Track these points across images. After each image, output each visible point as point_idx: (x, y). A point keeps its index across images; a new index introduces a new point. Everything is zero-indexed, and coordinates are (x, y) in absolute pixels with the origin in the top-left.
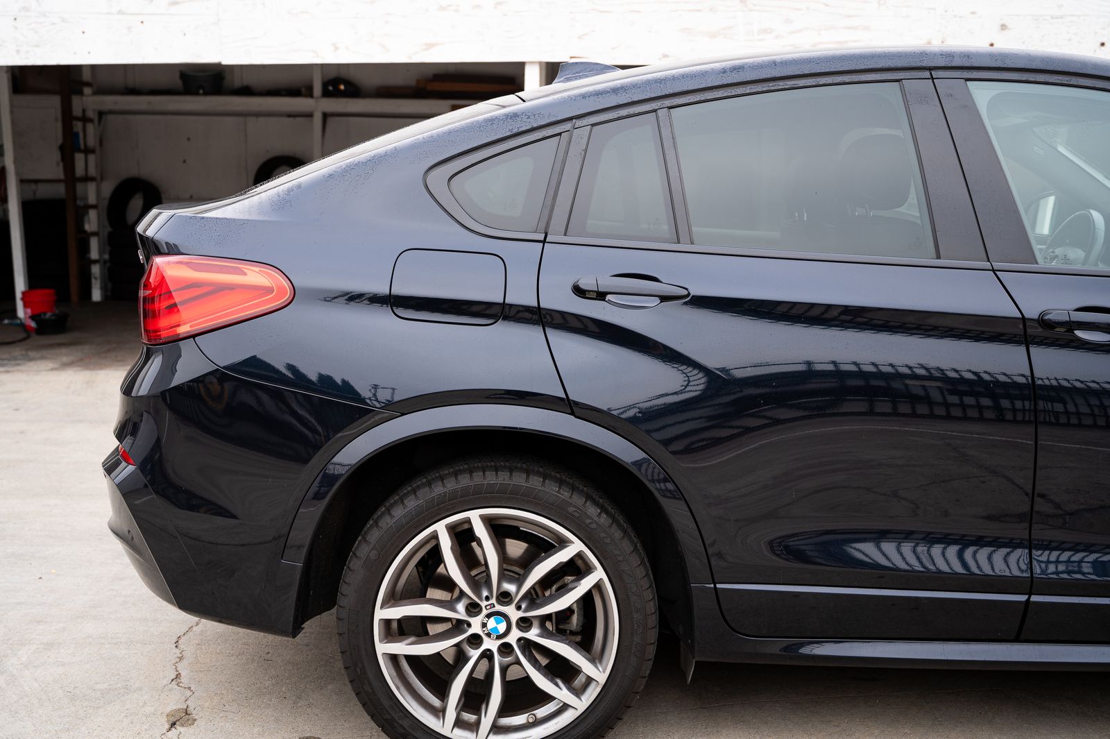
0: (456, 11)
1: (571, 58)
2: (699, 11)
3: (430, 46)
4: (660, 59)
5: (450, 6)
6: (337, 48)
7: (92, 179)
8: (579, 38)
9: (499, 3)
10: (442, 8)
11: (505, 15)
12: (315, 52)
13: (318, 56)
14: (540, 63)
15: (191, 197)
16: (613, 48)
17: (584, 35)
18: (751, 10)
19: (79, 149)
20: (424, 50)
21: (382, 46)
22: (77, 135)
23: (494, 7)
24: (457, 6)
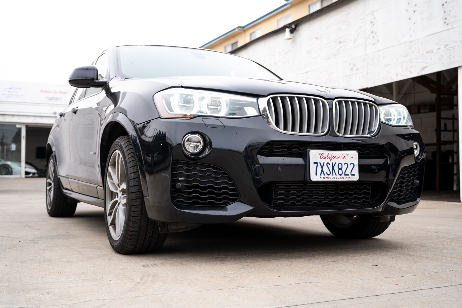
0: (432, 52)
3: (424, 68)
5: (430, 51)
6: (397, 75)
7: (456, 142)
9: (446, 45)
10: (428, 52)
11: (448, 50)
12: (391, 78)
19: (446, 130)
20: (422, 70)
21: (410, 71)
22: (445, 125)
23: (445, 48)
24: (432, 50)
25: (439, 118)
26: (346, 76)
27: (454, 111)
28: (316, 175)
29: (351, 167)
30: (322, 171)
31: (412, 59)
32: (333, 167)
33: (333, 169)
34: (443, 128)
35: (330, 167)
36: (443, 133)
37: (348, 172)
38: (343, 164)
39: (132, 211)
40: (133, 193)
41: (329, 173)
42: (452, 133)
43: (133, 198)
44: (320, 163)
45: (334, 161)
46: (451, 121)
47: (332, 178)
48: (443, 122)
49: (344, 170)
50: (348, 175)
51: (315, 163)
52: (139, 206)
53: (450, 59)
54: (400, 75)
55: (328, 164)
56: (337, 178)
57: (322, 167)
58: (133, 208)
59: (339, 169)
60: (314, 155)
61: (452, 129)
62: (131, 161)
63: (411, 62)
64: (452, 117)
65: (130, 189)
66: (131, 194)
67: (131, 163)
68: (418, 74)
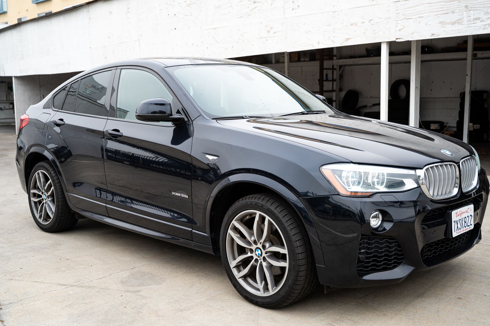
0: (356, 25)
1: (396, 39)
2: (448, 13)
3: (347, 39)
4: (431, 36)
5: (354, 23)
6: (319, 43)
7: (335, 91)
8: (399, 30)
9: (371, 20)
10: (352, 25)
11: (373, 24)
12: (313, 45)
13: (313, 47)
14: (387, 42)
15: (371, 97)
16: (412, 34)
17: (401, 29)
18: (470, 10)
19: (327, 80)
20: (346, 41)
21: (333, 41)
22: (327, 75)
23: (369, 22)
24: (357, 23)
25: (322, 69)
26: (262, 38)
27: (333, 61)
28: (455, 232)
29: (470, 218)
31: (334, 29)
34: (325, 78)
35: (461, 222)
36: (325, 83)
38: (467, 217)
39: (299, 276)
40: (300, 260)
41: (460, 228)
42: (331, 82)
43: (300, 265)
44: (456, 221)
45: (462, 216)
46: (331, 71)
47: (462, 231)
48: (325, 71)
50: (469, 225)
52: (305, 271)
53: (374, 33)
54: (322, 43)
57: (457, 224)
58: (300, 273)
59: (465, 222)
61: (331, 79)
62: (292, 228)
63: (334, 32)
64: (331, 67)
65: (296, 256)
66: (298, 261)
67: (293, 230)
68: (341, 44)
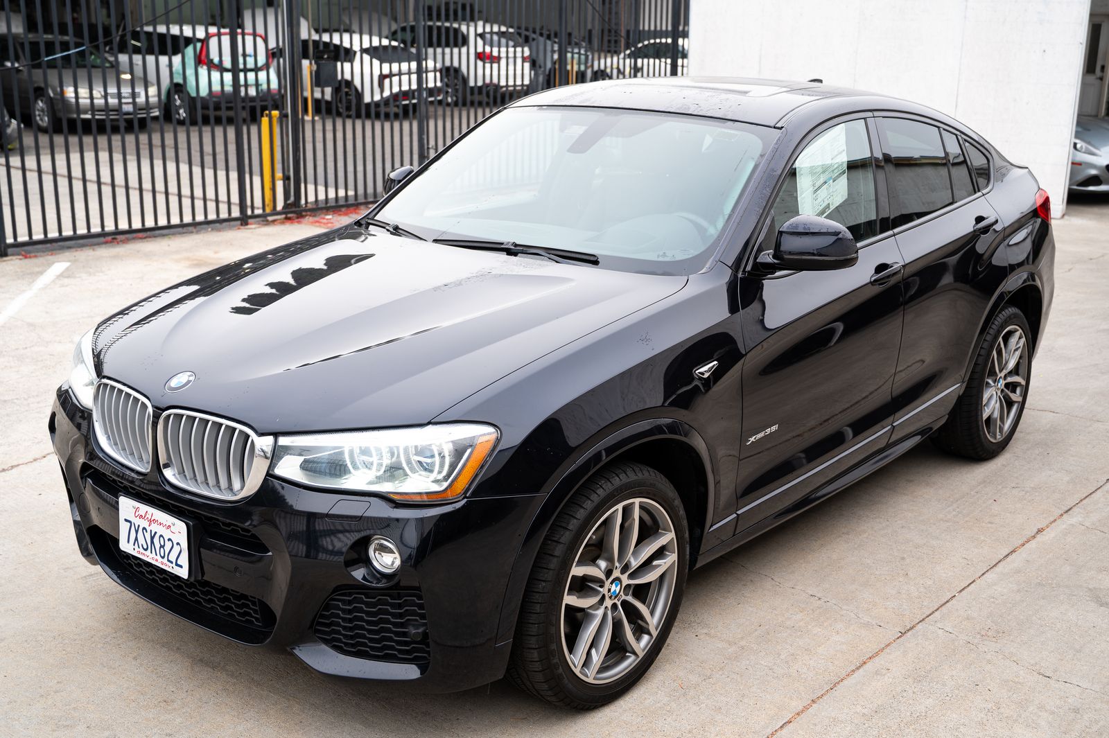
28: (128, 542)
29: (176, 550)
30: (136, 539)
32: (152, 538)
33: (152, 542)
37: (173, 557)
38: (165, 539)
41: (145, 547)
44: (134, 524)
45: (154, 528)
47: (149, 557)
49: (167, 549)
50: (172, 562)
51: (126, 520)
55: (144, 531)
56: (157, 560)
57: (137, 532)
60: (126, 505)
